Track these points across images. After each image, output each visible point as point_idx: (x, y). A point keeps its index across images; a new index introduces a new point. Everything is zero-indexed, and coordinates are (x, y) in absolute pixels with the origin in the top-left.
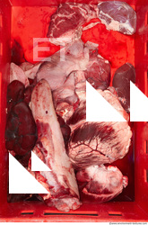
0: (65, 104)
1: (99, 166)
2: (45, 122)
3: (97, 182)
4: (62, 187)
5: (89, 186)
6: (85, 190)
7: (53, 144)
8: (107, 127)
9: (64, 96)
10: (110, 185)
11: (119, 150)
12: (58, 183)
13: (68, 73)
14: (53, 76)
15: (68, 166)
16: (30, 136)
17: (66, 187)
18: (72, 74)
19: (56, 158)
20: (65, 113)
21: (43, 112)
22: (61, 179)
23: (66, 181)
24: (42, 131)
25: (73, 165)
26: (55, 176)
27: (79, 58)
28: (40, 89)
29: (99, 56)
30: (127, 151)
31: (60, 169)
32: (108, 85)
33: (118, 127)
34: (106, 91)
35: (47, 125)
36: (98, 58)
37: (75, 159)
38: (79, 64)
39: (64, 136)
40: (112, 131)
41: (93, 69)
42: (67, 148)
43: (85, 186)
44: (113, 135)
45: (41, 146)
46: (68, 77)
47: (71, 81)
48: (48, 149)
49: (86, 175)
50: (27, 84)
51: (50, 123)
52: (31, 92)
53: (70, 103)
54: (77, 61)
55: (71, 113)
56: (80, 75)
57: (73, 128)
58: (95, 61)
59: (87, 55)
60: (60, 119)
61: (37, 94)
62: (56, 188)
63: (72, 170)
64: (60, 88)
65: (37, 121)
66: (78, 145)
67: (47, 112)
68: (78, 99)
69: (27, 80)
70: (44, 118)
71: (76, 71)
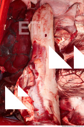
0: (64, 31)
1: (83, 98)
2: (42, 44)
3: (79, 114)
4: (46, 112)
5: (70, 116)
6: (66, 118)
13: (71, 3)
15: (55, 92)
17: (50, 113)
18: (75, 6)
19: (46, 82)
21: (43, 34)
22: (46, 104)
23: (51, 106)
24: (37, 52)
25: (59, 93)
26: (41, 99)
28: (43, 12)
31: (48, 93)
35: (45, 47)
37: (63, 87)
43: (66, 115)
45: (34, 67)
46: (70, 7)
47: (73, 12)
49: (68, 104)
53: (69, 32)
56: (83, 9)
61: (39, 16)
63: (58, 96)
64: (61, 16)
65: (35, 42)
66: (70, 74)
67: (46, 35)
68: (77, 31)
69: (30, 4)
70: (42, 40)
71: (79, 3)
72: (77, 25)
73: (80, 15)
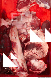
0: (23, 35)
1: (36, 60)
2: (15, 42)
3: (35, 66)
4: (21, 68)
5: (32, 68)
6: (30, 69)
7: (18, 50)
8: (39, 44)
9: (22, 32)
10: (40, 67)
11: (43, 54)
12: (19, 66)
13: (24, 23)
14: (19, 24)
16: (9, 47)
17: (23, 68)
18: (26, 24)
19: (19, 56)
20: (22, 39)
21: (14, 38)
22: (21, 65)
23: (23, 65)
24: (14, 45)
25: (25, 59)
26: (18, 63)
27: (28, 18)
28: (13, 29)
29: (36, 17)
30: (47, 54)
31: (20, 60)
32: (40, 28)
33: (43, 44)
34: (38, 31)
35: (16, 43)
36: (36, 18)
37: (26, 57)
38: (28, 20)
39: (22, 48)
40: (41, 46)
41: (34, 22)
42: (23, 52)
43: (30, 68)
44: (41, 48)
45: (13, 51)
46: (24, 25)
47: (25, 26)
48: (16, 52)
49: (30, 63)
50: (8, 27)
51: (17, 42)
52: (10, 30)
53: (25, 35)
54: (27, 19)
55: (25, 39)
56: (29, 24)
57: (26, 44)
58: (35, 19)
59: (32, 17)
60: (21, 41)
61: (12, 31)
62: (19, 68)
63: (25, 61)
64: (21, 29)
65: (12, 41)
66: (28, 51)
67: (16, 38)
68: (28, 34)
69: (8, 26)
70: (15, 40)
71: (27, 22)
72: (28, 31)
73: (28, 27)
